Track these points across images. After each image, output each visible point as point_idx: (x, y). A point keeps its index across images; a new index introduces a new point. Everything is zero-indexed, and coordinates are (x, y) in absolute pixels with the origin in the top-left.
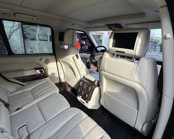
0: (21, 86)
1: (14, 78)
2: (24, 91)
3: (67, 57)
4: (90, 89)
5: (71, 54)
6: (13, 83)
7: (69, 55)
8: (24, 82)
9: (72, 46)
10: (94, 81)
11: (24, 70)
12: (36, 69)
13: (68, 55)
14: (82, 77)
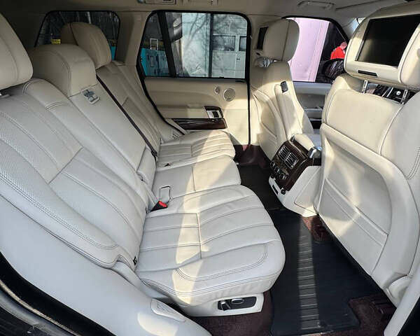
0: (181, 135)
1: (172, 119)
2: (183, 143)
3: (263, 87)
4: (294, 164)
5: (272, 81)
6: (170, 127)
7: (268, 82)
8: (185, 129)
9: (282, 60)
10: (309, 149)
11: (188, 107)
12: (208, 108)
13: (265, 82)
14: (289, 138)
